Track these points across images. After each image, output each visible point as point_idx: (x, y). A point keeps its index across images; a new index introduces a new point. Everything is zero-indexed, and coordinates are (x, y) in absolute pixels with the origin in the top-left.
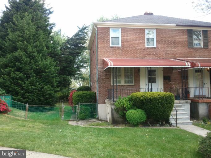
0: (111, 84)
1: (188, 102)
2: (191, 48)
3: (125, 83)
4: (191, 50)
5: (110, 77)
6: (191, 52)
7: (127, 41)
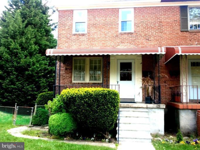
0: (72, 81)
1: (161, 107)
2: (186, 31)
3: (90, 80)
4: (185, 34)
5: (72, 73)
6: (186, 36)
7: (94, 25)
